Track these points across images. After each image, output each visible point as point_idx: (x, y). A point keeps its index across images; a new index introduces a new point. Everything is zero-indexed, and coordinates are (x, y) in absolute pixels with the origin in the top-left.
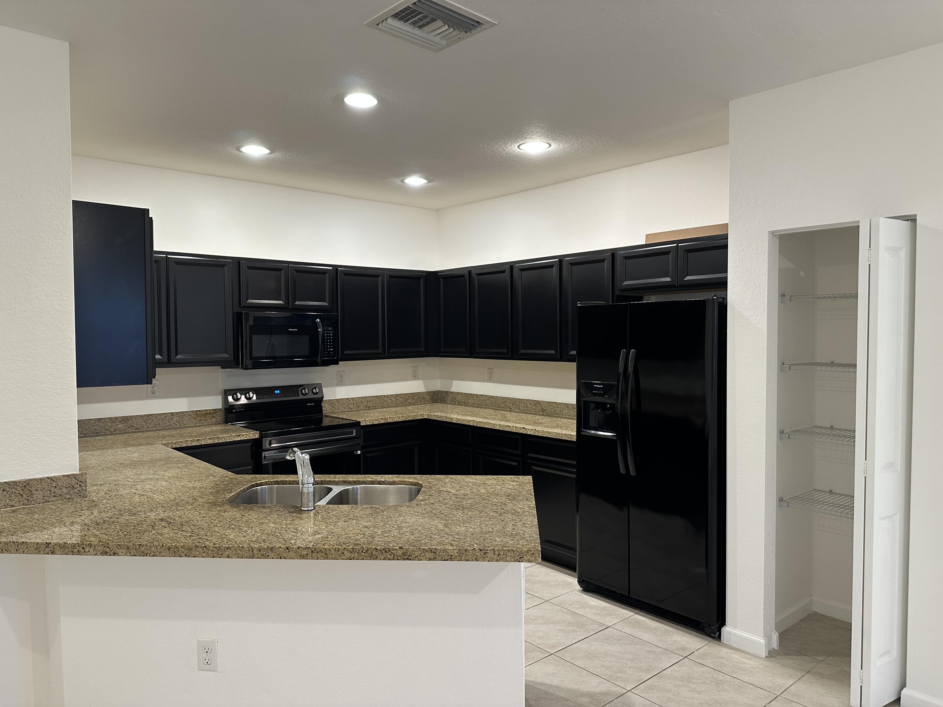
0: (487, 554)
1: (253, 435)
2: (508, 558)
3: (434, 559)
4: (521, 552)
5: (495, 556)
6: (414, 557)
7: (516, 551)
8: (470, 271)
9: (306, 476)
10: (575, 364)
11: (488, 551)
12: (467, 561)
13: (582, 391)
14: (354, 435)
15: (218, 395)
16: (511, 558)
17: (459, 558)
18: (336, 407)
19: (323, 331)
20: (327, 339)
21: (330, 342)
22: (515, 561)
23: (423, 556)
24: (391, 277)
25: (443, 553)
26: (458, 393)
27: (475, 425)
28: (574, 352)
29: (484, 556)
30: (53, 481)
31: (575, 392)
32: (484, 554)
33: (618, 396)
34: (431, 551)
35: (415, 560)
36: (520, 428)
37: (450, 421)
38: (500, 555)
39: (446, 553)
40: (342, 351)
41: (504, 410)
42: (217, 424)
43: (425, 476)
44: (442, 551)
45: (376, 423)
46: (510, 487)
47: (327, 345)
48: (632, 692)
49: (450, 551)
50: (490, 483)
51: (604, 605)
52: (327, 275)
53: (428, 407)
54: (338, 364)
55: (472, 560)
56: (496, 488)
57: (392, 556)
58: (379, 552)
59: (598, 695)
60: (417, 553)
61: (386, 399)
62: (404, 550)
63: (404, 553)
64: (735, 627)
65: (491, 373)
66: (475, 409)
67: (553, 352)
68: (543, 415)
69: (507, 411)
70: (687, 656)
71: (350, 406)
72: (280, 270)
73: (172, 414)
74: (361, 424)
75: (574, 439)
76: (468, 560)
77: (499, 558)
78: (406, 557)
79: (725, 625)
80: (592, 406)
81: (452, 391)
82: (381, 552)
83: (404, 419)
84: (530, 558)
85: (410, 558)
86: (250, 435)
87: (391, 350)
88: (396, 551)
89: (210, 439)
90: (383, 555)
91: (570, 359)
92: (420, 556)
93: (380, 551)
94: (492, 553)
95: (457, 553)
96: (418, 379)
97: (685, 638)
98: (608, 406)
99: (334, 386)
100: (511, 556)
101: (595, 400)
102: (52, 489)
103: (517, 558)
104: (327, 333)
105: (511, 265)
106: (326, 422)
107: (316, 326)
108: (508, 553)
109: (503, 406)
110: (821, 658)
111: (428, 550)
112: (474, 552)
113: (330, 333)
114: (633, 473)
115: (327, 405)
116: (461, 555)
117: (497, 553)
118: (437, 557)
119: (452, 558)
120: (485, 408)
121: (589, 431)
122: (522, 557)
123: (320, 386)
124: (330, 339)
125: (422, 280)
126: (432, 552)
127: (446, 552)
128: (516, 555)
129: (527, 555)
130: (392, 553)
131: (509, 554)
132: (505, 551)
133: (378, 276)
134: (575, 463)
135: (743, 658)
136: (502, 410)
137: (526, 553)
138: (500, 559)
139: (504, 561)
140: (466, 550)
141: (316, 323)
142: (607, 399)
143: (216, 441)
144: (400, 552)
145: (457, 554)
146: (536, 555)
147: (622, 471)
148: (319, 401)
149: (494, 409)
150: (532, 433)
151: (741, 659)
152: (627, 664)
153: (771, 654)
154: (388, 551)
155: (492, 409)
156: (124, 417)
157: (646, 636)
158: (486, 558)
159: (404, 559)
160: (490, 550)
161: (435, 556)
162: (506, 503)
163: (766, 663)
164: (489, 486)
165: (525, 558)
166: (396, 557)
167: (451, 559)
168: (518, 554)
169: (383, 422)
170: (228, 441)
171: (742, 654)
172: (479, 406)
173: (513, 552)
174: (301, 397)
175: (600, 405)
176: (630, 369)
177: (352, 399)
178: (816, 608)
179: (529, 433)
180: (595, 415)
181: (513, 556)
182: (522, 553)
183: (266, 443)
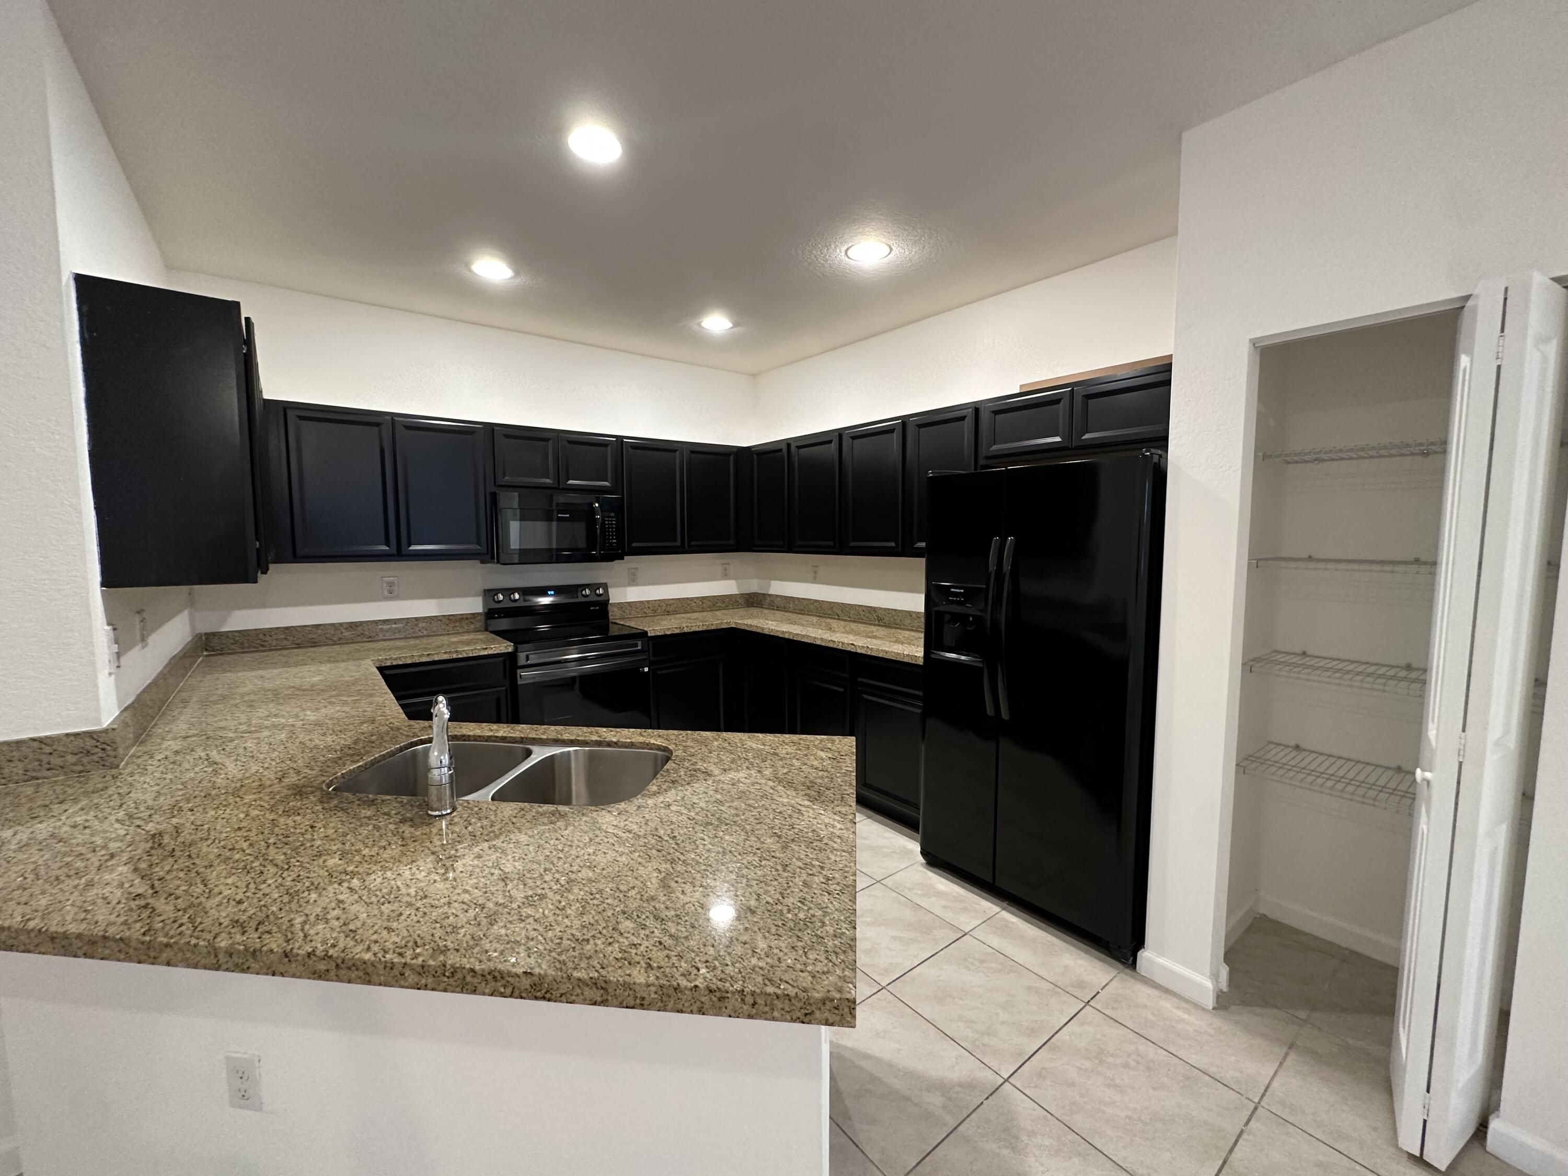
0: (727, 1000)
1: (505, 647)
2: (776, 1014)
3: (604, 1003)
4: (807, 1001)
5: (745, 1007)
6: (559, 995)
7: (795, 998)
8: (788, 443)
9: (436, 754)
10: (923, 560)
11: (729, 995)
12: (678, 1012)
13: (933, 595)
14: (639, 648)
15: (477, 595)
16: (783, 1012)
17: (660, 1004)
18: (627, 611)
19: (603, 517)
20: (609, 528)
21: (612, 532)
22: (793, 1020)
23: (577, 995)
24: (692, 452)
25: (624, 991)
26: (777, 596)
27: (791, 638)
28: (923, 544)
29: (718, 1004)
30: (45, 744)
31: (923, 597)
32: (719, 999)
33: (986, 603)
34: (596, 984)
35: (561, 1001)
36: (848, 644)
37: (761, 632)
38: (756, 1006)
39: (630, 992)
40: (630, 543)
41: (831, 618)
42: (476, 631)
43: (684, 733)
44: (620, 987)
45: (669, 633)
46: (816, 763)
47: (609, 535)
48: (1011, 1084)
49: (638, 988)
50: (784, 751)
51: (957, 892)
52: (609, 447)
53: (741, 612)
54: (623, 559)
55: (692, 1012)
56: (792, 765)
57: (509, 991)
58: (481, 978)
59: (957, 1089)
60: (564, 988)
61: (689, 602)
62: (534, 978)
63: (535, 985)
64: (1161, 953)
65: (815, 572)
66: (795, 615)
67: (893, 544)
68: (879, 625)
69: (834, 619)
70: (1089, 1001)
71: (645, 610)
72: (547, 440)
73: (417, 619)
74: (649, 635)
75: (921, 662)
76: (681, 1011)
77: (754, 1011)
78: (539, 994)
79: (1144, 947)
80: (947, 617)
81: (770, 593)
82: (484, 978)
83: (705, 628)
84: (829, 1017)
85: (548, 996)
86: (501, 648)
87: (693, 543)
88: (518, 979)
89: (446, 653)
90: (489, 986)
91: (917, 554)
92: (572, 995)
93: (483, 976)
94: (737, 1000)
95: (656, 993)
96: (729, 579)
97: (1080, 962)
98: (971, 619)
99: (625, 586)
100: (783, 1009)
101: (953, 611)
102: (44, 757)
103: (799, 1014)
104: (608, 521)
105: (840, 433)
106: (614, 631)
107: (593, 511)
108: (776, 1002)
109: (830, 612)
110: (1302, 1014)
111: (589, 983)
112: (696, 994)
113: (612, 521)
114: (1005, 715)
115: (615, 609)
116: (664, 999)
117: (749, 999)
118: (610, 998)
119: (646, 1003)
120: (808, 615)
121: (942, 653)
122: (810, 1014)
123: (605, 586)
124: (612, 528)
125: (732, 457)
126: (597, 988)
127: (630, 989)
128: (794, 1008)
129: (822, 1008)
130: (508, 982)
131: (779, 1004)
132: (770, 998)
133: (675, 451)
134: (921, 694)
135: (1178, 1008)
136: (829, 618)
137: (820, 1004)
138: (756, 1014)
139: (766, 1019)
140: (675, 989)
141: (593, 509)
142: (971, 610)
143: (455, 656)
144: (526, 983)
145: (656, 996)
146: (843, 1010)
147: (990, 711)
148: (604, 605)
149: (820, 616)
150: (863, 652)
151: (1174, 1010)
152: (997, 1014)
153: (1223, 1003)
154: (499, 977)
155: (817, 616)
156: (352, 623)
157: (1022, 956)
158: (724, 1009)
159: (536, 998)
160: (733, 993)
161: (605, 997)
162: (803, 809)
163: (1217, 1022)
164: (781, 760)
165: (818, 1014)
166: (517, 993)
167: (642, 1004)
168: (800, 1005)
169: (677, 631)
170: (471, 655)
171: (1175, 999)
172: (801, 612)
173: (787, 1001)
174: (581, 599)
175: (956, 617)
176: (1007, 567)
177: (648, 602)
178: (1263, 910)
179: (859, 651)
180: (950, 632)
181: (787, 1009)
182: (811, 1005)
183: (522, 659)
